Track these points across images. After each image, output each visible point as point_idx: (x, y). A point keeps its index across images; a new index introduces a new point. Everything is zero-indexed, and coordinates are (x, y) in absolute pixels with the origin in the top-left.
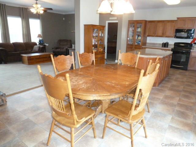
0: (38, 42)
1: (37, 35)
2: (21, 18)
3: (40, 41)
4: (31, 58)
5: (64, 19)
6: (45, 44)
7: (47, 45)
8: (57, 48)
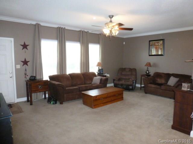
0: (97, 71)
1: (96, 64)
2: (80, 43)
3: (99, 70)
4: (97, 98)
5: (124, 43)
6: (106, 75)
7: (108, 75)
8: (119, 80)
